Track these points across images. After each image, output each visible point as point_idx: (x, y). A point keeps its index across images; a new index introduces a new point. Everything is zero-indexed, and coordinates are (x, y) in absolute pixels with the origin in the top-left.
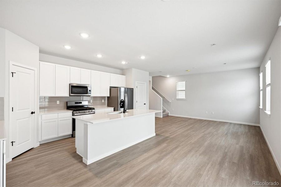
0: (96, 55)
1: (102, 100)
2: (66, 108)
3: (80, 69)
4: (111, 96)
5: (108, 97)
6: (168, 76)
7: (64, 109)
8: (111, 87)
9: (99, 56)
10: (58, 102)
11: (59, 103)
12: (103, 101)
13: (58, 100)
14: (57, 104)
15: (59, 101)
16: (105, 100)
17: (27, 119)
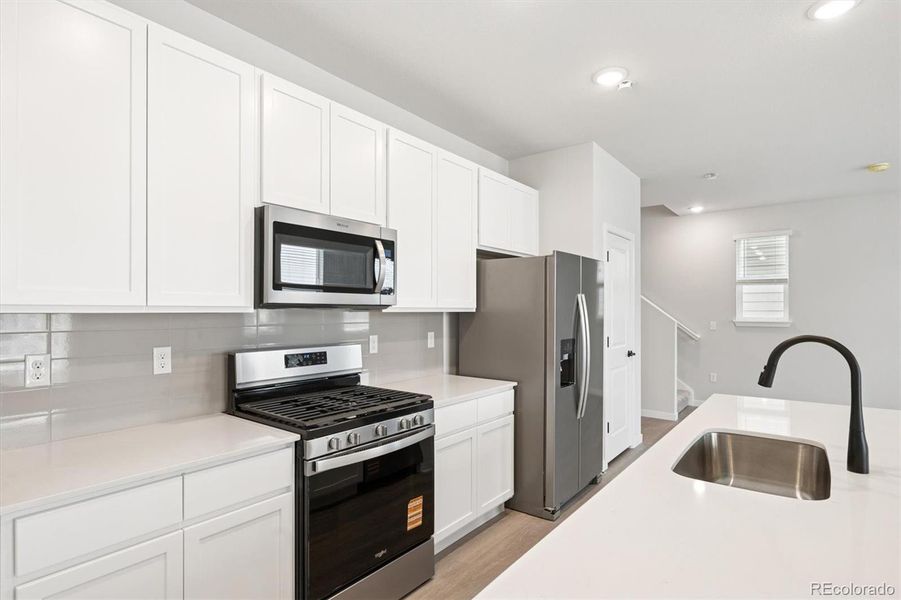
1: (426, 337)
2: (221, 404)
3: (324, 102)
4: (482, 310)
5: (458, 319)
6: (697, 209)
7: (209, 413)
10: (162, 361)
12: (430, 341)
13: (162, 344)
14: (157, 371)
15: (169, 351)
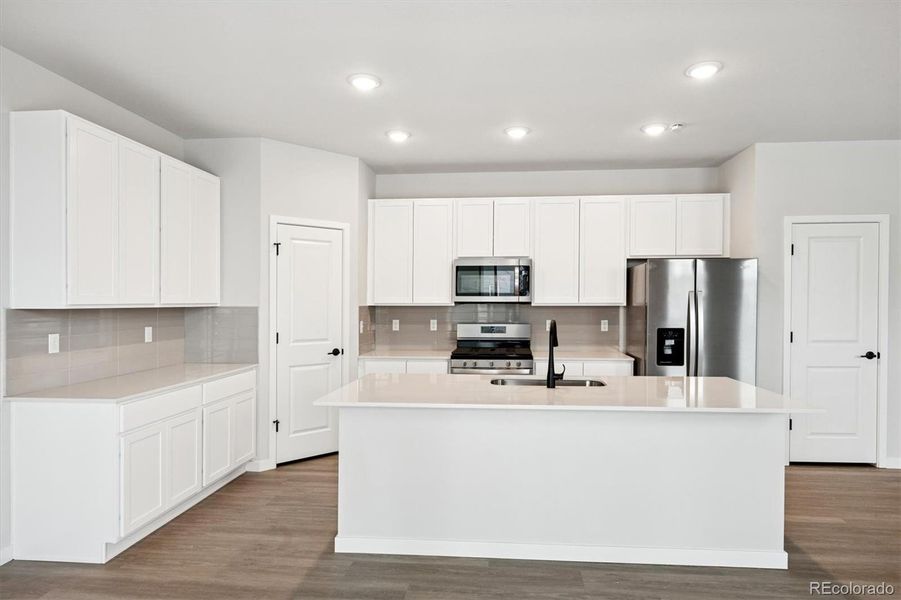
0: (505, 132)
1: (600, 324)
3: (491, 200)
8: (632, 263)
9: (517, 134)
10: (434, 325)
11: (435, 329)
12: (604, 326)
13: (434, 318)
14: (432, 329)
15: (436, 321)
16: (613, 322)
17: (321, 367)
